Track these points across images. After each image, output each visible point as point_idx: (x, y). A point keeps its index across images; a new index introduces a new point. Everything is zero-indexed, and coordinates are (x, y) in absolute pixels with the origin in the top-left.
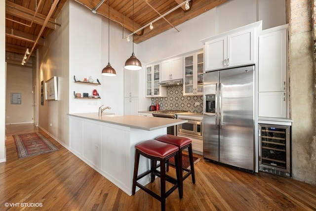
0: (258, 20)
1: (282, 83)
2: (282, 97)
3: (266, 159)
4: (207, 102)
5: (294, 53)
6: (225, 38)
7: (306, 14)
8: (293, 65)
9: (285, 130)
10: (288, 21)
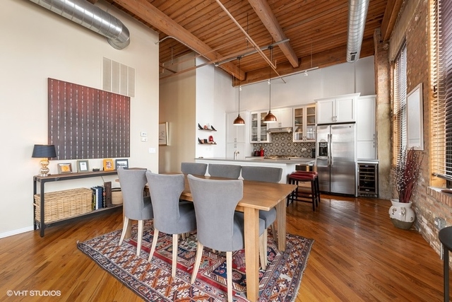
0: (355, 92)
1: (372, 135)
2: (373, 144)
3: (363, 187)
4: (320, 148)
5: (380, 117)
6: (334, 100)
7: (387, 92)
8: (380, 124)
9: (374, 167)
10: (376, 93)
